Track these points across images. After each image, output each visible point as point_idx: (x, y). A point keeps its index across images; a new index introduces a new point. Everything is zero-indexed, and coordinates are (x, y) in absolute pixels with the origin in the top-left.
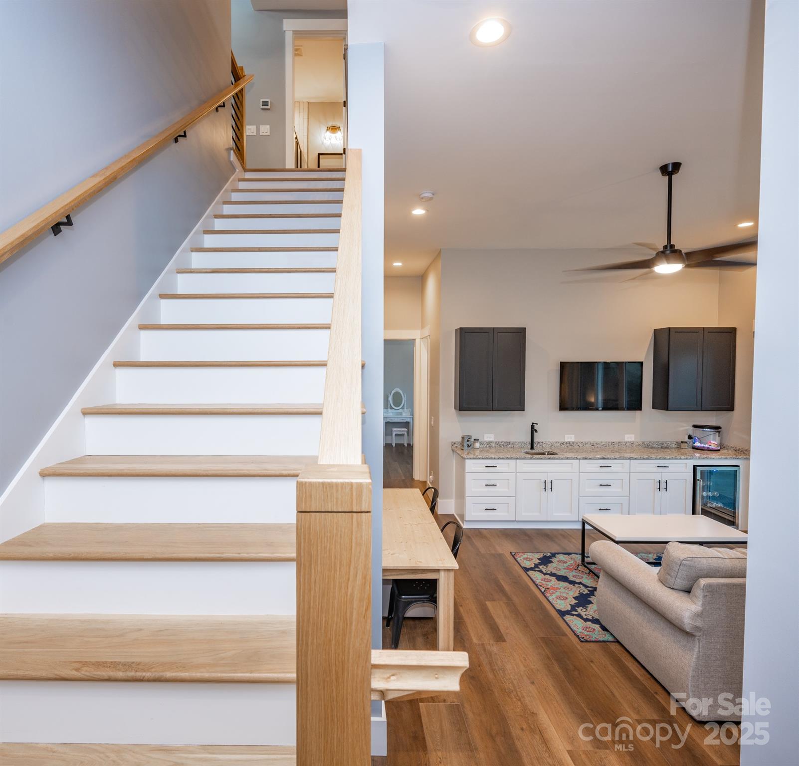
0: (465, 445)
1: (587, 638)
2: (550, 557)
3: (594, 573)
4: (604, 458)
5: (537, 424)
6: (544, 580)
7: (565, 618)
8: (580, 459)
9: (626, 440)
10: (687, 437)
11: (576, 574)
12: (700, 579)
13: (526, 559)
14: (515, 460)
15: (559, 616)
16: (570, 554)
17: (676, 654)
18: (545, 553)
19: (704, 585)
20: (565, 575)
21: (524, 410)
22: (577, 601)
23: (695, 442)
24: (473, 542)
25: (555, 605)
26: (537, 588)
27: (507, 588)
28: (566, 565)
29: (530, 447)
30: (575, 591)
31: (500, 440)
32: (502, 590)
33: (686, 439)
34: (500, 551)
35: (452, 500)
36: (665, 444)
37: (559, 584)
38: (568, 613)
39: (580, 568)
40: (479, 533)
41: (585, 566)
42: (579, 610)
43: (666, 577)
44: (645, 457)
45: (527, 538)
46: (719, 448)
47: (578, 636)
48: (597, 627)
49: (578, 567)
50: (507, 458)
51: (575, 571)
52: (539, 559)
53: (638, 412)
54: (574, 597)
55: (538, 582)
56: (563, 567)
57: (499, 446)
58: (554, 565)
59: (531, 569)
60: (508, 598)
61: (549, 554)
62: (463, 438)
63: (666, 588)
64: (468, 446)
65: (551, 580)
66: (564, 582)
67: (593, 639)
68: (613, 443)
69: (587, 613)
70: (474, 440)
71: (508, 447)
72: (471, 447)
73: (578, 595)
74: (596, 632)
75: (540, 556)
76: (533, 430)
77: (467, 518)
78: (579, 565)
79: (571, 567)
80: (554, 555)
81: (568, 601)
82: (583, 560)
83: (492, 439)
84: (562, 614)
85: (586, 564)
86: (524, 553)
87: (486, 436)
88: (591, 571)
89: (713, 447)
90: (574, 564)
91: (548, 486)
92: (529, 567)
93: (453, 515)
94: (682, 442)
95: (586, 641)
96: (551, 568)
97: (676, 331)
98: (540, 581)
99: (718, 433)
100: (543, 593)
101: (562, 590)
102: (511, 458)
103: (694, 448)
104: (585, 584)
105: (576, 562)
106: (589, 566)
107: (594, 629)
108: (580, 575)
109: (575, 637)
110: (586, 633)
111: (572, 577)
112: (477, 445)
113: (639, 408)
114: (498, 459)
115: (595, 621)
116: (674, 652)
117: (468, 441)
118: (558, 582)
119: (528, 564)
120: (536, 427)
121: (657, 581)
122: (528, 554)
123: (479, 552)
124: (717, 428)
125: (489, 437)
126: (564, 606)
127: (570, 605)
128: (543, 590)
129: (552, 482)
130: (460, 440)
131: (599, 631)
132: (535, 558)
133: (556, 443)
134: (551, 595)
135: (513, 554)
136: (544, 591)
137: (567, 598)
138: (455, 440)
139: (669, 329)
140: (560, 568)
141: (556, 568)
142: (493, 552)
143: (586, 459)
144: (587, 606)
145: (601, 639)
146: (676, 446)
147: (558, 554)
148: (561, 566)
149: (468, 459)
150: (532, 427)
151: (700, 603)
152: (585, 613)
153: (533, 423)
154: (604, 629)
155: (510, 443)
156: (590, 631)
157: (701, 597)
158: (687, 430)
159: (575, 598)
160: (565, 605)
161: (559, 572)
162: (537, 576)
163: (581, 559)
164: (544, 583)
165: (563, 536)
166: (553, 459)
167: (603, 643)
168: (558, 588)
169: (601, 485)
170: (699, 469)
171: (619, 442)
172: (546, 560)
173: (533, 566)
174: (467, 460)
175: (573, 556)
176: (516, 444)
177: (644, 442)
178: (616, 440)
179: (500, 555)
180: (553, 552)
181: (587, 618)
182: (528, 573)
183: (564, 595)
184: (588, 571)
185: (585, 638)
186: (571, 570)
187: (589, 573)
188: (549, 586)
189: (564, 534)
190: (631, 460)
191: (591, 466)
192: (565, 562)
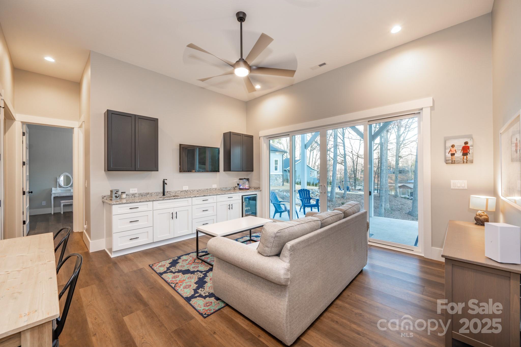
0: (114, 196)
1: (208, 312)
2: (177, 260)
3: (204, 261)
4: (205, 196)
5: (167, 180)
6: (174, 277)
7: (191, 302)
8: (192, 197)
9: (213, 187)
10: (237, 184)
11: (194, 265)
12: (286, 243)
13: (161, 266)
14: (152, 202)
15: (186, 302)
16: (190, 254)
17: (274, 303)
18: (174, 258)
19: (290, 247)
20: (187, 269)
21: (158, 171)
22: (197, 285)
23: (240, 186)
24: (119, 266)
25: (182, 295)
26: (169, 286)
27: (144, 295)
28: (187, 262)
29: (162, 195)
30: (195, 278)
31: (142, 192)
32: (140, 300)
33: (237, 186)
34: (140, 266)
35: (104, 239)
36: (229, 188)
37: (184, 277)
38: (193, 297)
39: (197, 261)
40: (125, 258)
41: (199, 259)
42: (200, 291)
43: (265, 249)
44: (223, 193)
45: (161, 252)
46: (249, 188)
47: (201, 314)
48: (213, 299)
49: (195, 261)
50: (146, 201)
51: (193, 264)
52: (170, 264)
53: (218, 173)
54: (194, 283)
55: (169, 281)
56: (186, 264)
57: (141, 196)
58: (180, 264)
59: (165, 272)
60: (145, 304)
61: (176, 258)
62: (111, 191)
63: (264, 257)
64: (116, 197)
65: (179, 276)
66: (187, 274)
67: (212, 311)
68: (207, 189)
69: (205, 291)
70: (122, 192)
71: (148, 196)
72: (119, 198)
73: (197, 280)
74: (213, 304)
75: (171, 261)
76: (164, 183)
77: (114, 250)
78: (195, 259)
79: (191, 262)
80: (179, 258)
81: (192, 287)
82: (197, 255)
83: (136, 192)
84: (188, 299)
85: (199, 257)
86: (159, 262)
87: (131, 190)
88: (202, 261)
89: (247, 188)
90: (192, 260)
91: (174, 216)
92: (163, 271)
93: (104, 250)
94: (235, 187)
95: (208, 315)
96: (178, 267)
97: (233, 133)
98: (171, 279)
99: (248, 182)
100: (174, 288)
101: (187, 281)
102: (149, 201)
103: (240, 189)
104: (200, 270)
105: (193, 258)
106: (200, 258)
107: (211, 302)
108: (197, 265)
109: (200, 315)
110: (207, 308)
111: (192, 269)
112: (124, 196)
113: (218, 171)
114: (140, 202)
115: (211, 295)
116: (272, 302)
117: (116, 193)
118: (184, 276)
119: (162, 270)
120: (166, 181)
121: (257, 254)
122: (162, 262)
123: (123, 272)
124: (248, 179)
125: (133, 191)
126: (188, 293)
127: (193, 289)
128: (173, 285)
129: (176, 213)
130: (109, 193)
131: (214, 302)
132: (167, 263)
133: (178, 191)
134: (180, 287)
135: (151, 265)
136: (175, 287)
137: (190, 286)
138: (104, 194)
139: (230, 132)
140: (184, 265)
141: (182, 266)
142: (135, 269)
143: (195, 197)
144: (204, 286)
145: (217, 309)
146: (233, 189)
147: (182, 256)
148: (185, 263)
149: (114, 204)
150: (164, 182)
151: (288, 261)
152: (203, 292)
153: (164, 180)
154: (218, 299)
155: (149, 193)
156: (209, 305)
157: (288, 255)
158: (237, 181)
159: (196, 283)
160: (190, 291)
161: (184, 268)
162: (169, 277)
163: (196, 255)
164: (174, 279)
165: (184, 244)
166: (177, 199)
167: (219, 311)
168: (184, 280)
169: (203, 211)
170: (244, 197)
171: (210, 189)
172: (174, 263)
173: (166, 270)
174: (113, 206)
175: (191, 254)
176: (153, 194)
177: (221, 188)
178: (209, 188)
179: (141, 270)
180: (179, 255)
181: (205, 295)
182: (162, 276)
183: (188, 284)
184: (201, 261)
185: (207, 314)
186: (191, 264)
187: (202, 262)
188: (178, 281)
189: (184, 243)
190: (217, 196)
191: (198, 201)
192: (187, 260)
